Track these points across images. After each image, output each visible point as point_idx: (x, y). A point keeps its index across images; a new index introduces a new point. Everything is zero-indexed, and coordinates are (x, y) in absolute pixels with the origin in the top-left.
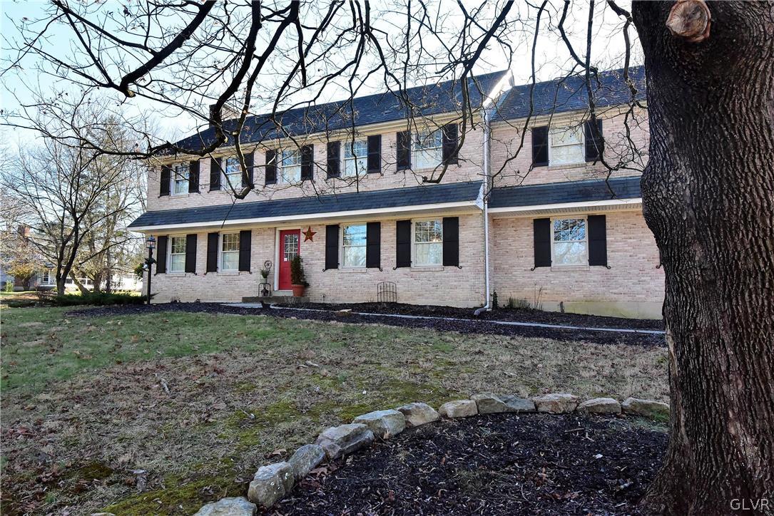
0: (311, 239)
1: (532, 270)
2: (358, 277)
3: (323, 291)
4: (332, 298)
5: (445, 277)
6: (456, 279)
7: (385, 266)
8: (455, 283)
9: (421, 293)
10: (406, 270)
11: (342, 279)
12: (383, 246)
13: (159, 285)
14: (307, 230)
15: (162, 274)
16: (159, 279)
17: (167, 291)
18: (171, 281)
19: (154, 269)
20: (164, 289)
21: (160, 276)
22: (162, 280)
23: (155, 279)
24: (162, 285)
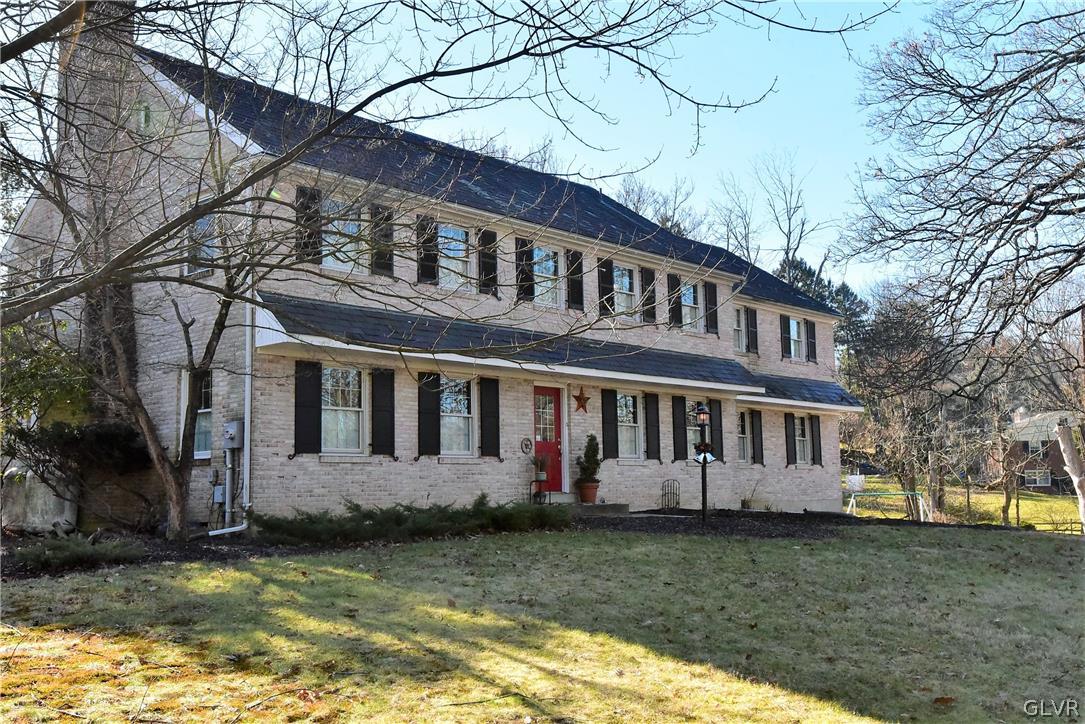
0: (584, 408)
5: (713, 474)
7: (664, 457)
8: (721, 483)
10: (683, 463)
11: (622, 474)
12: (662, 429)
13: (302, 481)
14: (577, 393)
15: (309, 455)
16: (301, 467)
17: (326, 498)
18: (334, 472)
19: (287, 442)
20: (317, 491)
21: (306, 459)
22: (311, 469)
23: (291, 468)
24: (313, 482)
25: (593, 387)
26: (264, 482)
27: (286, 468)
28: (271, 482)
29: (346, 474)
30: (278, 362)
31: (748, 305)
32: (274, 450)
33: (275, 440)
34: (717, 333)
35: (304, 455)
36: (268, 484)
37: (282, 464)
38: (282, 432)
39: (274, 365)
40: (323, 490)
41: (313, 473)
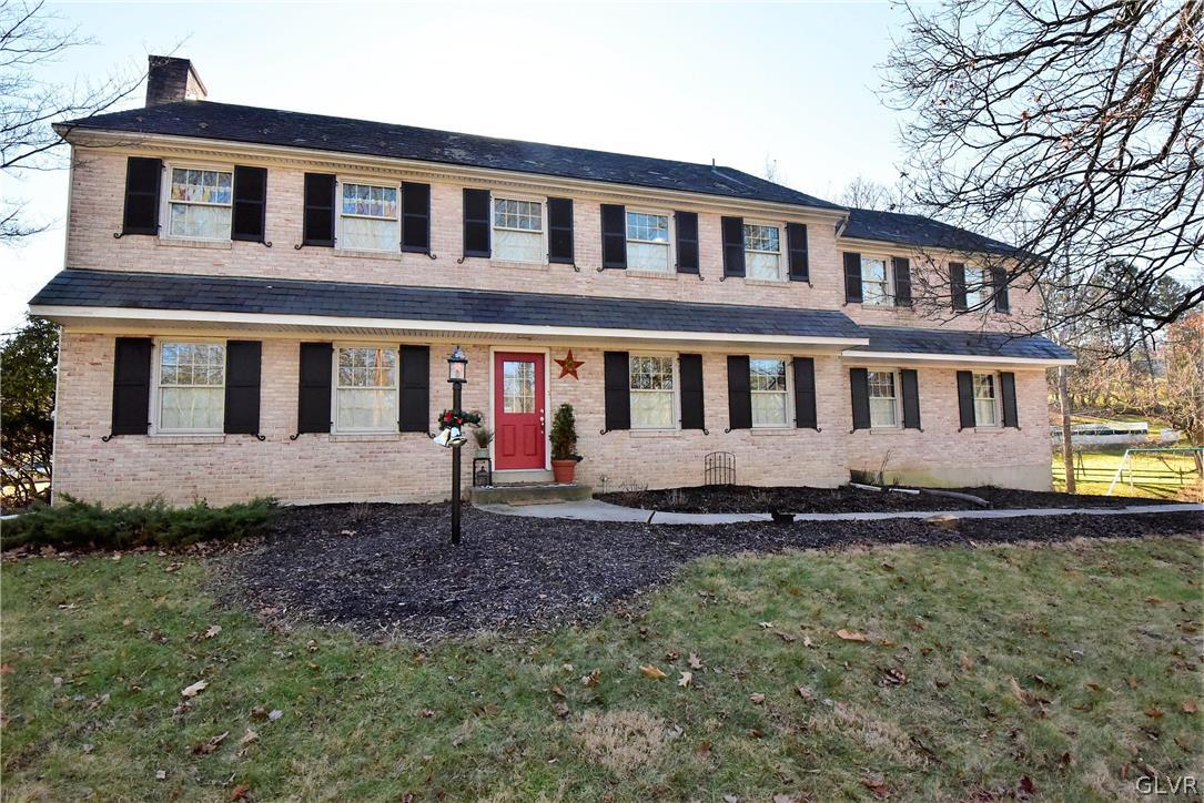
0: (574, 374)
1: (851, 432)
2: (667, 444)
3: (603, 470)
4: (620, 481)
5: (799, 444)
6: (813, 446)
7: (712, 426)
8: (813, 453)
9: (768, 468)
10: (746, 432)
11: (638, 447)
12: (708, 393)
13: (121, 464)
14: (563, 357)
15: (131, 436)
16: (120, 449)
17: (156, 482)
18: (170, 454)
19: (101, 423)
20: (142, 475)
21: (129, 442)
22: (135, 451)
23: (108, 450)
24: (137, 465)
25: (590, 350)
26: (69, 466)
27: (100, 451)
28: (80, 465)
29: (187, 456)
30: (93, 340)
31: (895, 254)
32: (85, 432)
33: (86, 422)
34: (808, 281)
35: (126, 436)
36: (73, 467)
37: (94, 447)
38: (96, 412)
39: (88, 344)
40: (151, 473)
41: (138, 455)
